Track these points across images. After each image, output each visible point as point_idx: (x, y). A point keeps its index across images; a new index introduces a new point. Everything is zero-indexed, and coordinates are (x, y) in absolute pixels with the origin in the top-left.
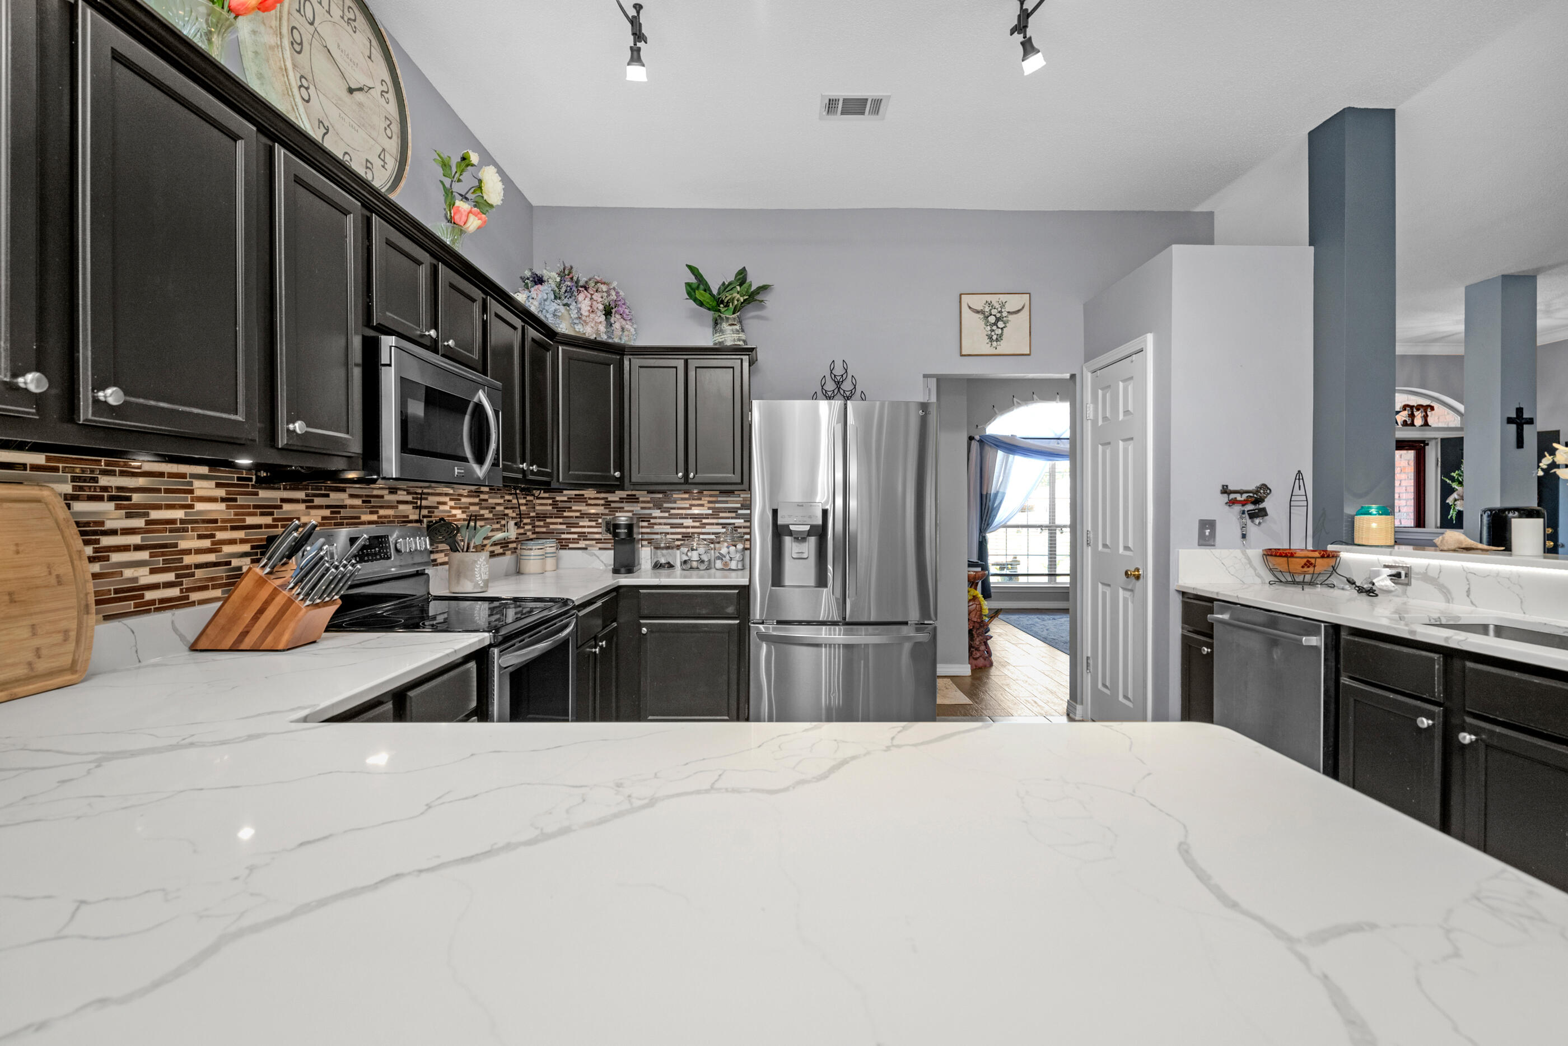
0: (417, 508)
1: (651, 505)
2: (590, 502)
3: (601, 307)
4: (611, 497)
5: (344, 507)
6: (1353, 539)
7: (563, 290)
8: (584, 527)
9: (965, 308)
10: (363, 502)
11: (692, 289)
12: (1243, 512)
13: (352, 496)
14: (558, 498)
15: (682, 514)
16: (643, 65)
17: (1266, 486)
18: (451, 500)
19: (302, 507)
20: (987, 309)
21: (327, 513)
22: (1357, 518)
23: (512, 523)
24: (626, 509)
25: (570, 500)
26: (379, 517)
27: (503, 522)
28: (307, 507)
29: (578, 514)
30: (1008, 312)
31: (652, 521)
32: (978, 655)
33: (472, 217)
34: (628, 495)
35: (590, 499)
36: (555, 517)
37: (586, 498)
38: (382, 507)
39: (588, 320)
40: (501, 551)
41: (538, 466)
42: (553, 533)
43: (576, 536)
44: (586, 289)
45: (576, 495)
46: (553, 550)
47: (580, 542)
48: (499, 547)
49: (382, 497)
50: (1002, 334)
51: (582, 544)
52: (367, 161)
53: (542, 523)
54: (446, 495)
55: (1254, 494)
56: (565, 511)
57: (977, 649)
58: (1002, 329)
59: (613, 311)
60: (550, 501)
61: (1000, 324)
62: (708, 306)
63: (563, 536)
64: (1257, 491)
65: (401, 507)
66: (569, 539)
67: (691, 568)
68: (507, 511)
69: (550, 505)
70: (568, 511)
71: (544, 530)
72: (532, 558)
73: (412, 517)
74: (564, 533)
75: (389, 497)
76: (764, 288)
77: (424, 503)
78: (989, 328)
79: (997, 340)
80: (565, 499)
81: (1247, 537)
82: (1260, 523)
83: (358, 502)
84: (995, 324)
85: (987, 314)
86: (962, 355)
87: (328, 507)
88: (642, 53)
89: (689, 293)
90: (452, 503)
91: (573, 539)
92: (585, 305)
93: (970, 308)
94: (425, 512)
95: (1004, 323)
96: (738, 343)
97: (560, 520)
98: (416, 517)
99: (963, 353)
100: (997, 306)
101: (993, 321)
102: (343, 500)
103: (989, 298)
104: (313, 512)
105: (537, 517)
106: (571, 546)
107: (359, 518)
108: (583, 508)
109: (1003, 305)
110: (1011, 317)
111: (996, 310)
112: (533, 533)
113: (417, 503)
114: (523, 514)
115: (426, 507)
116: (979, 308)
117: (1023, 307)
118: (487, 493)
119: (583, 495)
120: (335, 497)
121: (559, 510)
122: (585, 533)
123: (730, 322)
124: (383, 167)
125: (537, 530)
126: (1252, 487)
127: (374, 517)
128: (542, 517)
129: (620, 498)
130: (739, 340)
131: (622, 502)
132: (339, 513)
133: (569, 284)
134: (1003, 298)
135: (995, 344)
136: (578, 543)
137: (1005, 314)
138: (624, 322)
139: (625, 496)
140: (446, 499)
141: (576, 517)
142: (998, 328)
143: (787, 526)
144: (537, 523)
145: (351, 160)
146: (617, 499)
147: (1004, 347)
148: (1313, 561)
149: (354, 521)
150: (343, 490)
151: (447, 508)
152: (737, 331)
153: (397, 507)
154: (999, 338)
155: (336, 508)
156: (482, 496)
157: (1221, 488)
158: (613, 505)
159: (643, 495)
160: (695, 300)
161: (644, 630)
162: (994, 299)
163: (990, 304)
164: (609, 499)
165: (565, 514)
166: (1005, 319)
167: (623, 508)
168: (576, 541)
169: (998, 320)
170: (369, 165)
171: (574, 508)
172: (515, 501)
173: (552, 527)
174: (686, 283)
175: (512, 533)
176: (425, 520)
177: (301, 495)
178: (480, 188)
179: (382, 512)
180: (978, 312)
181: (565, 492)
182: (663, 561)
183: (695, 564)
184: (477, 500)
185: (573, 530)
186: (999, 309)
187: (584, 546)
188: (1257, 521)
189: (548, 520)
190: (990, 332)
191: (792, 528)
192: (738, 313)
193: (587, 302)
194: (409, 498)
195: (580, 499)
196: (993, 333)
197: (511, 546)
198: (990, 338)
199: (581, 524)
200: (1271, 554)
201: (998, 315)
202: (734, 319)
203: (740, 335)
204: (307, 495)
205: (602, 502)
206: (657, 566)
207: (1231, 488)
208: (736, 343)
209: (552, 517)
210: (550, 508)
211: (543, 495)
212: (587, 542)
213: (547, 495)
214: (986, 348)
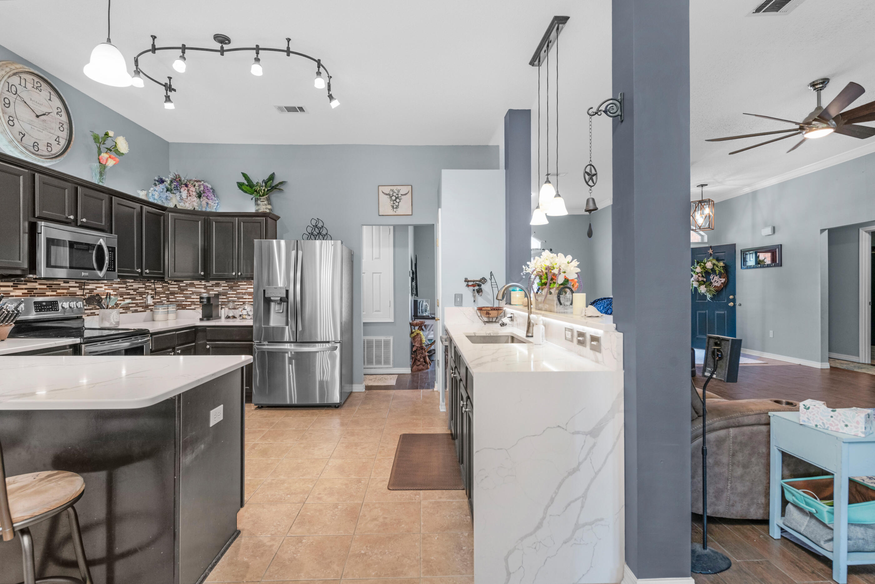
0: (82, 289)
1: (227, 288)
2: (197, 286)
3: (194, 194)
4: (207, 284)
5: (37, 289)
6: (510, 302)
7: (173, 186)
8: (194, 298)
9: (381, 193)
10: (47, 287)
11: (240, 185)
12: (474, 290)
13: (40, 284)
14: (181, 285)
15: (243, 292)
16: (172, 102)
17: (484, 278)
18: (105, 285)
19: (11, 289)
20: (391, 193)
21: (26, 291)
22: (512, 292)
23: (149, 297)
24: (215, 290)
25: (187, 285)
26: (57, 293)
27: (144, 296)
28: (14, 289)
29: (191, 292)
30: (401, 195)
31: (228, 296)
32: (419, 363)
33: (110, 160)
34: (216, 283)
35: (197, 285)
36: (180, 294)
37: (195, 285)
38: (59, 289)
39: (187, 200)
40: (143, 310)
41: (149, 270)
42: (178, 301)
43: (190, 303)
44: (186, 186)
45: (190, 283)
46: (174, 309)
47: (192, 306)
48: (141, 308)
49: (60, 284)
50: (398, 205)
51: (193, 307)
52: (48, 143)
53: (173, 297)
54: (102, 283)
55: (479, 282)
56: (184, 291)
57: (419, 361)
58: (398, 203)
59: (202, 195)
60: (177, 286)
61: (398, 200)
62: (250, 193)
63: (183, 303)
64: (480, 281)
65: (71, 289)
66: (187, 304)
67: (243, 318)
68: (147, 291)
69: (177, 288)
70: (186, 291)
71: (174, 300)
72: (160, 313)
73: (78, 293)
74: (184, 302)
75: (63, 284)
76: (281, 183)
77: (86, 287)
78: (392, 202)
79: (396, 208)
80: (184, 285)
81: (476, 301)
82: (481, 295)
83: (45, 287)
84: (395, 200)
85: (391, 195)
86: (379, 215)
87: (25, 289)
88: (170, 97)
89: (239, 187)
90: (107, 287)
91: (188, 304)
92: (184, 193)
93: (383, 192)
94: (88, 291)
95: (400, 200)
96: (266, 210)
97: (182, 295)
98: (82, 293)
99: (380, 214)
100: (396, 191)
101: (394, 199)
102: (35, 286)
103: (392, 188)
104: (17, 291)
105: (170, 294)
106: (187, 308)
107: (45, 293)
108: (194, 289)
109: (399, 191)
110: (403, 197)
111: (395, 194)
112: (167, 302)
113: (82, 287)
114: (157, 292)
115: (88, 289)
116: (387, 193)
117: (408, 192)
118: (132, 282)
119: (193, 283)
120: (30, 285)
121: (182, 290)
122: (194, 301)
123: (262, 200)
124: (58, 144)
125: (170, 300)
126: (479, 279)
127: (55, 293)
128: (173, 293)
129: (212, 285)
130: (266, 209)
131: (213, 286)
132: (33, 291)
133: (175, 184)
134: (399, 188)
135: (395, 210)
136: (191, 306)
137: (400, 195)
138: (208, 200)
139: (215, 284)
140: (103, 285)
141: (190, 294)
142: (396, 202)
143: (270, 298)
144: (170, 297)
145: (38, 145)
146: (211, 285)
147: (399, 211)
148: (488, 311)
149: (43, 295)
150: (36, 282)
151: (103, 289)
152: (266, 204)
153: (69, 289)
154: (397, 207)
155: (30, 290)
156: (128, 284)
157: (464, 279)
158: (208, 288)
159: (223, 283)
160: (243, 190)
161: (208, 347)
162: (394, 188)
163: (392, 190)
164: (207, 285)
165: (185, 292)
166: (400, 198)
167: (213, 289)
168: (190, 305)
169: (396, 198)
170: (49, 145)
171: (189, 289)
172: (153, 286)
173: (178, 298)
174: (237, 182)
175: (150, 301)
176: (87, 295)
177: (11, 284)
178: (116, 146)
179: (59, 291)
180: (387, 194)
181: (184, 282)
182: (231, 315)
183: (244, 316)
184: (124, 286)
185: (188, 300)
186: (397, 193)
187: (194, 308)
188: (480, 294)
189: (176, 295)
190: (392, 204)
191: (272, 298)
192: (267, 196)
193: (186, 192)
194: (77, 285)
195: (192, 285)
196: (394, 205)
197: (150, 307)
198: (393, 207)
199: (192, 297)
200: (480, 309)
201: (397, 196)
202: (264, 198)
203: (267, 206)
204: (14, 284)
205: (203, 286)
206: (228, 317)
207: (469, 279)
208: (264, 210)
209: (178, 294)
210: (177, 289)
211: (173, 283)
212: (195, 306)
213: (175, 283)
214: (391, 212)
